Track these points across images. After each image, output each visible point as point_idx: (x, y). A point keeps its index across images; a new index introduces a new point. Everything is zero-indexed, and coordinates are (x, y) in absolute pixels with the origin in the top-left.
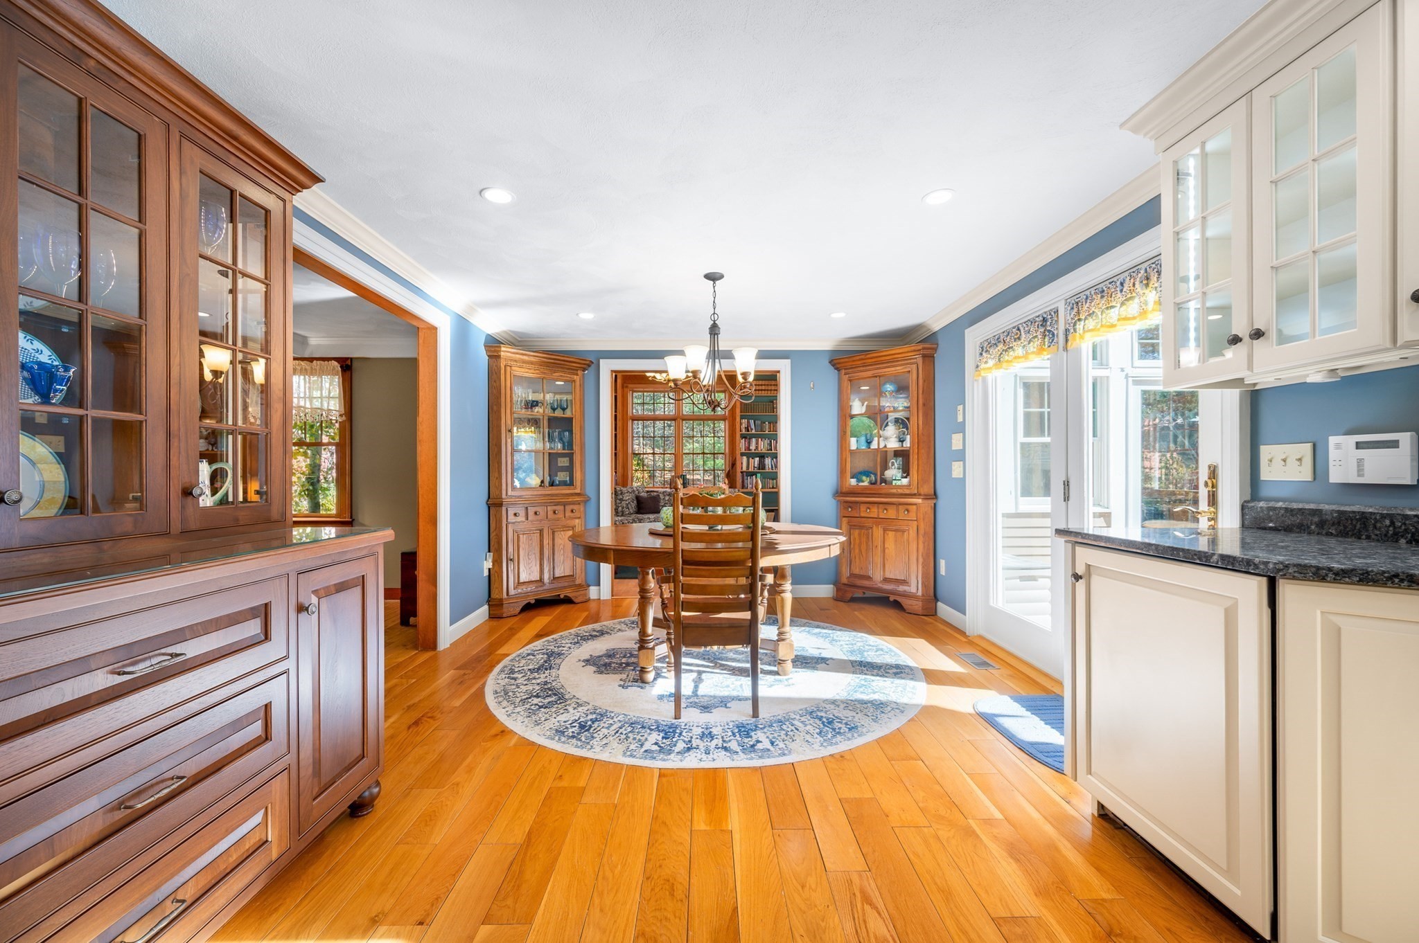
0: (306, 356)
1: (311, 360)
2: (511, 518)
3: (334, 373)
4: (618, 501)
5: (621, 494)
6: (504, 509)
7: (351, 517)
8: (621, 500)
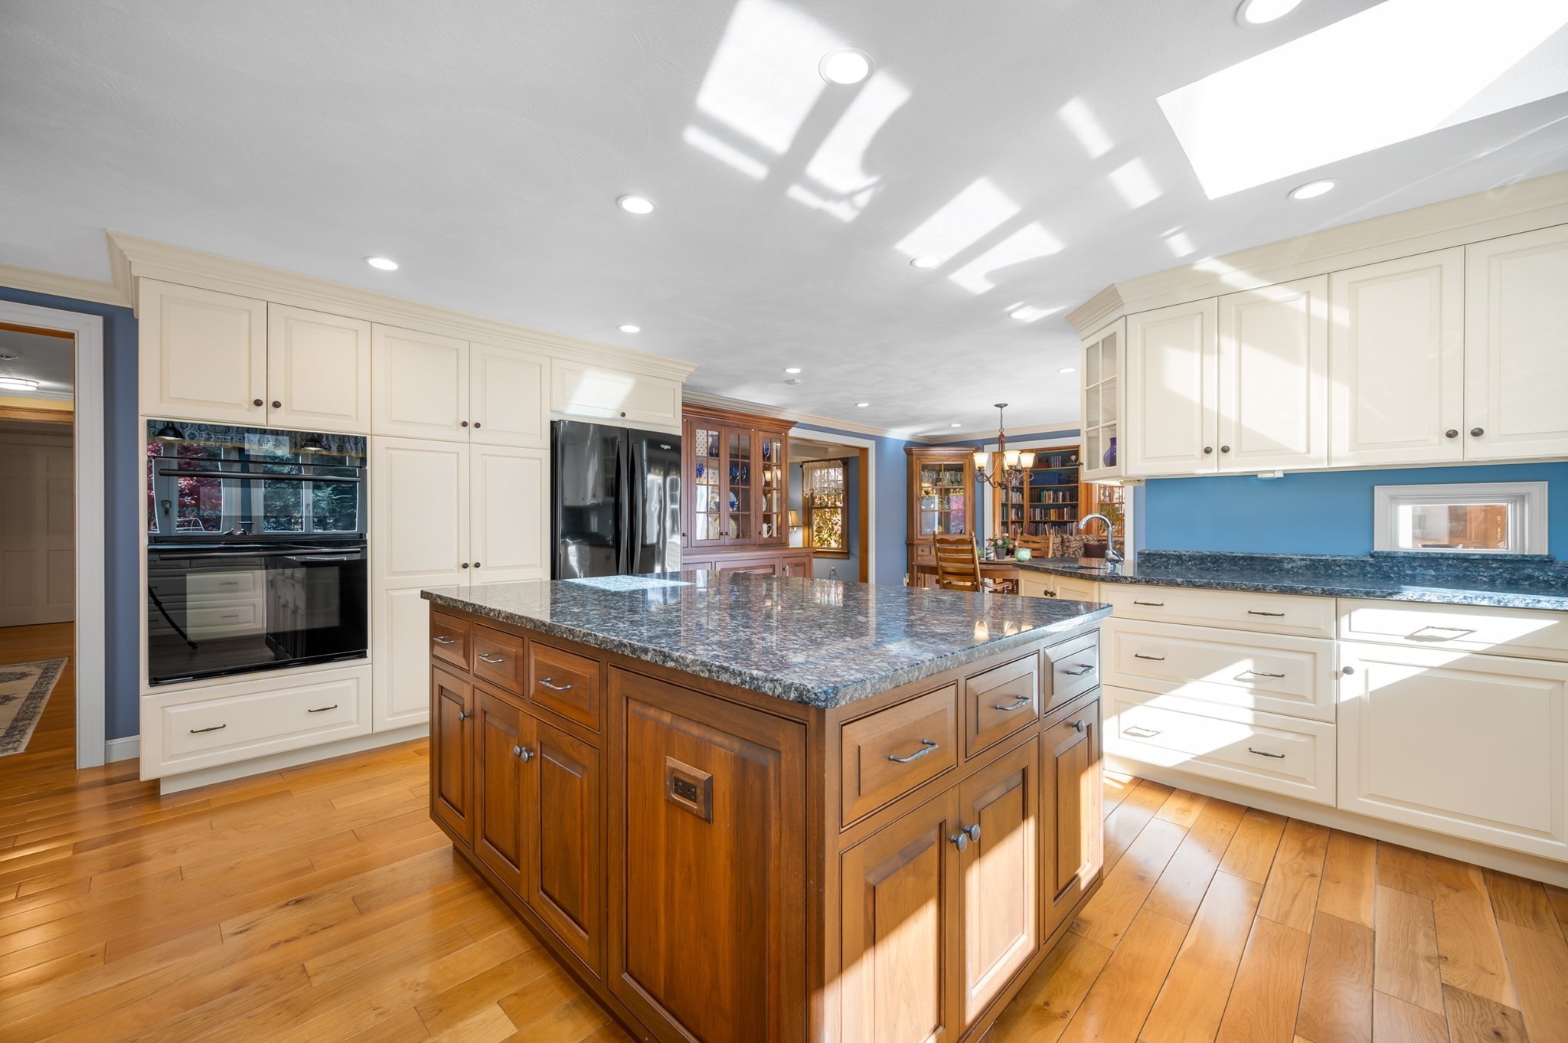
0: (827, 458)
1: (829, 460)
2: (920, 552)
3: (839, 467)
4: (1065, 548)
5: (1068, 541)
6: (915, 547)
7: (848, 549)
8: (1068, 547)
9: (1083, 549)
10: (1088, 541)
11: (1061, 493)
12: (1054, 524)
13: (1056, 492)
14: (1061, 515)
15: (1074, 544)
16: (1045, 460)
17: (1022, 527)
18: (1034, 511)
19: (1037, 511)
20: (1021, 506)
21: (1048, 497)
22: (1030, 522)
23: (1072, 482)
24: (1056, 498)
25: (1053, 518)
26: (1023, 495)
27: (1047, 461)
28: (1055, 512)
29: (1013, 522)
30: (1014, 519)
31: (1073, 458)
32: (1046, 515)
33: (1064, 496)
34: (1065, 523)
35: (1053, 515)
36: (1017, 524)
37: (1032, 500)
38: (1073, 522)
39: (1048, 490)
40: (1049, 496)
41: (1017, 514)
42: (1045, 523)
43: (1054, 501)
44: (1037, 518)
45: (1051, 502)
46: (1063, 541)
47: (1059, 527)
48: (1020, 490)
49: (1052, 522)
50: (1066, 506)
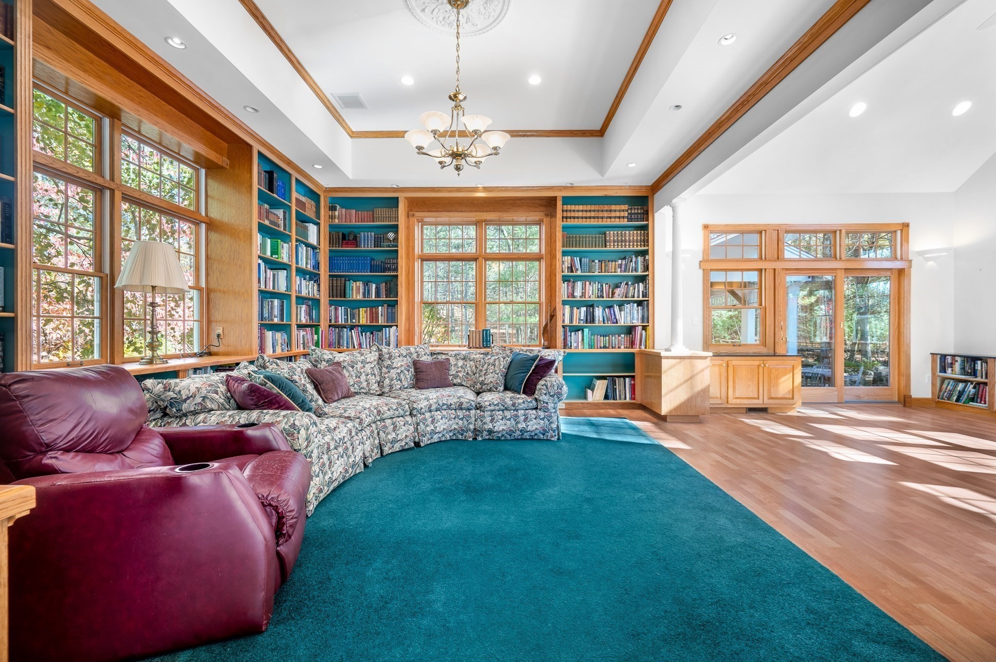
9: (412, 370)
10: (418, 356)
11: (374, 286)
12: (364, 328)
13: (366, 284)
14: (374, 317)
15: (398, 362)
16: (351, 238)
17: (317, 333)
18: (336, 309)
19: (341, 310)
20: (317, 302)
21: (356, 290)
22: (330, 326)
23: (389, 270)
24: (367, 293)
25: (363, 321)
26: (319, 285)
27: (355, 238)
28: (366, 312)
29: (300, 326)
30: (304, 321)
31: (391, 235)
32: (353, 317)
33: (377, 289)
34: (380, 328)
35: (363, 317)
36: (309, 329)
37: (332, 292)
38: (391, 326)
39: (356, 279)
40: (358, 289)
41: (309, 314)
42: (352, 328)
43: (364, 296)
44: (341, 321)
45: (360, 297)
46: (381, 358)
47: (372, 333)
48: (314, 277)
49: (361, 326)
50: (382, 303)
